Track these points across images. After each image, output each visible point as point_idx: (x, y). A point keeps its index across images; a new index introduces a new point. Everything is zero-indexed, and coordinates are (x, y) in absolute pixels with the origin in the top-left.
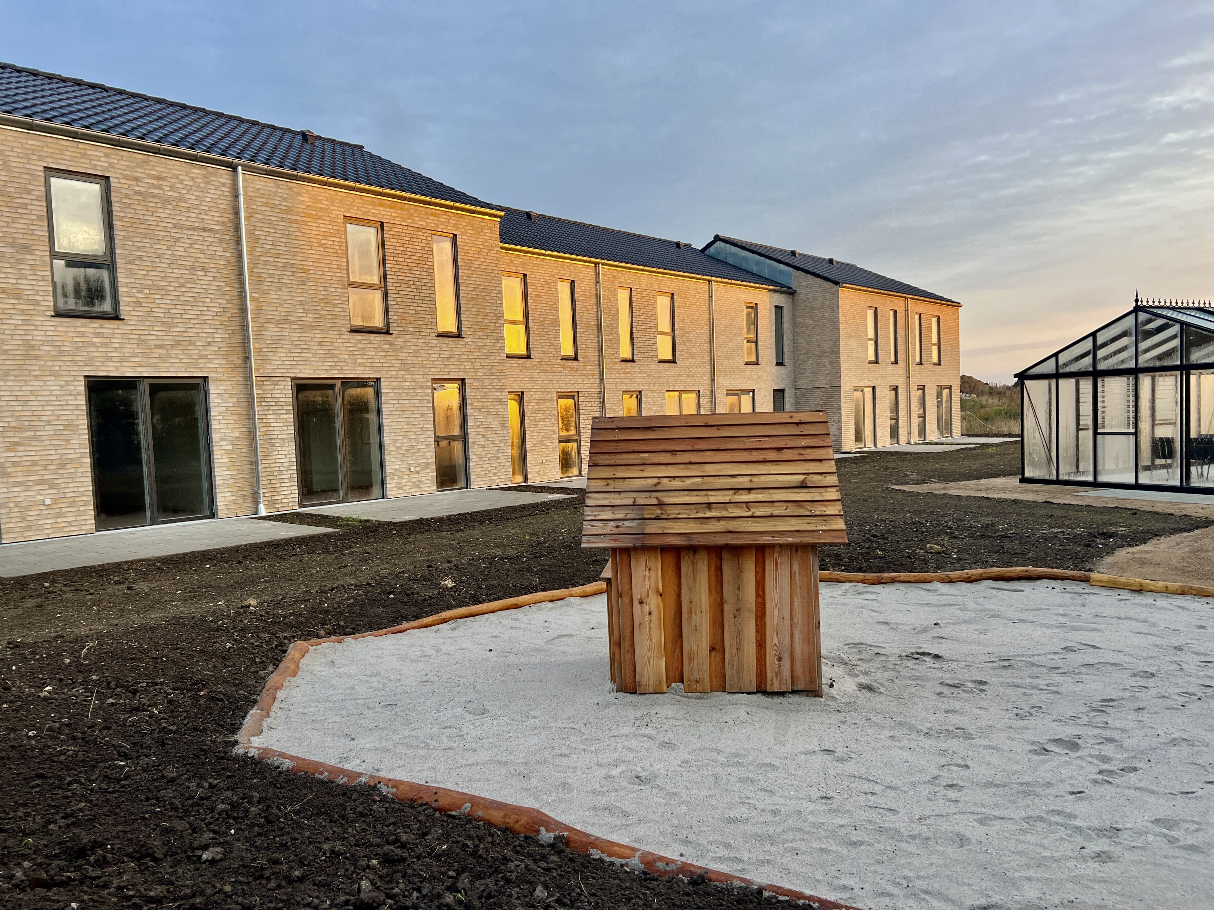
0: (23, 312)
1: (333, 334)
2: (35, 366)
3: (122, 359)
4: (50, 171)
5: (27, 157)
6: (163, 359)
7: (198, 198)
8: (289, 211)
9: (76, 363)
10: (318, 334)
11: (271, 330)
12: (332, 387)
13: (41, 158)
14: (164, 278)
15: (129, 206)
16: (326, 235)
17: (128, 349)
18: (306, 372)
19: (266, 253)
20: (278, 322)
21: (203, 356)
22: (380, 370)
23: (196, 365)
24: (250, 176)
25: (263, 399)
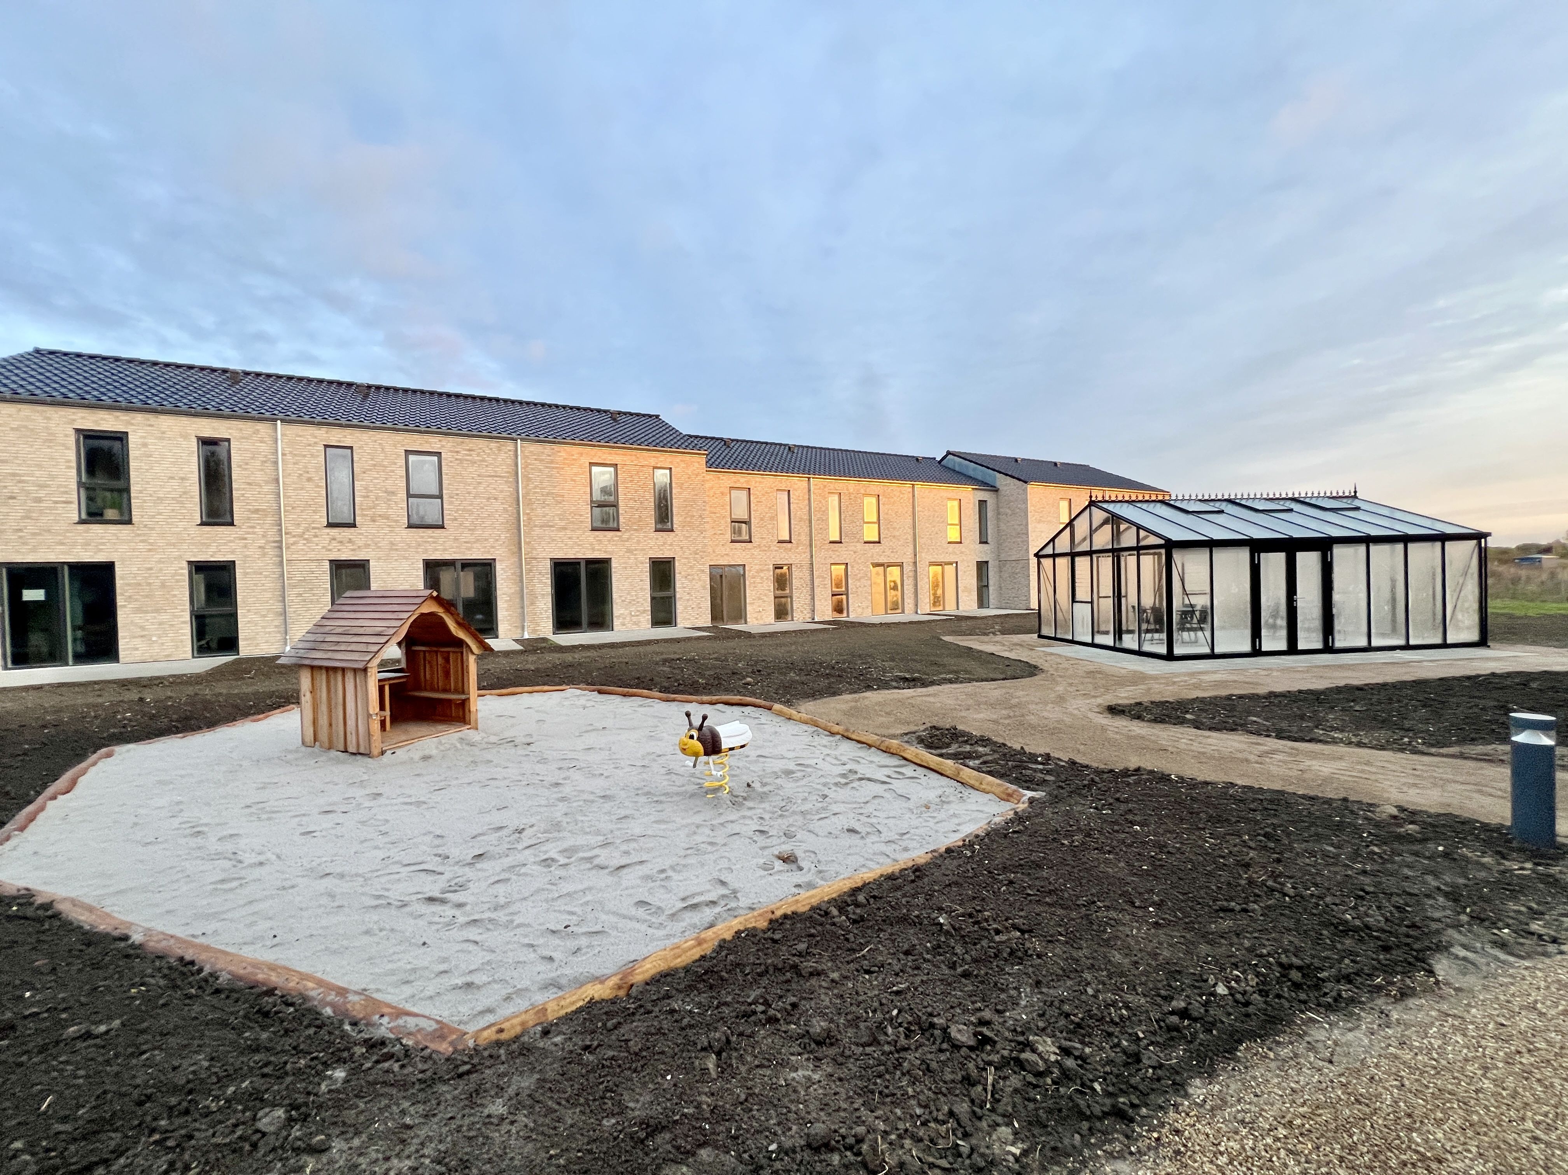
0: (389, 526)
1: (579, 532)
2: (394, 554)
3: (445, 550)
4: (407, 452)
5: (395, 446)
6: (469, 549)
7: (494, 459)
8: (552, 462)
9: (417, 552)
10: (568, 532)
11: (537, 531)
12: (579, 563)
13: (403, 446)
14: (471, 505)
15: (452, 467)
16: (576, 475)
17: (447, 545)
18: (560, 555)
19: (535, 488)
20: (541, 526)
21: (493, 547)
22: (612, 553)
23: (489, 552)
24: (526, 444)
25: (530, 571)
